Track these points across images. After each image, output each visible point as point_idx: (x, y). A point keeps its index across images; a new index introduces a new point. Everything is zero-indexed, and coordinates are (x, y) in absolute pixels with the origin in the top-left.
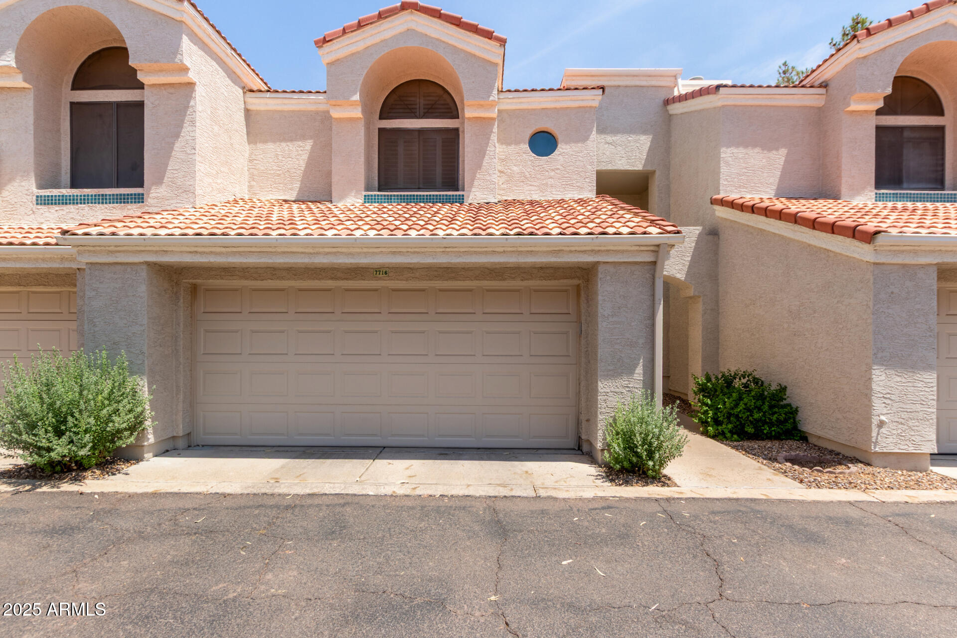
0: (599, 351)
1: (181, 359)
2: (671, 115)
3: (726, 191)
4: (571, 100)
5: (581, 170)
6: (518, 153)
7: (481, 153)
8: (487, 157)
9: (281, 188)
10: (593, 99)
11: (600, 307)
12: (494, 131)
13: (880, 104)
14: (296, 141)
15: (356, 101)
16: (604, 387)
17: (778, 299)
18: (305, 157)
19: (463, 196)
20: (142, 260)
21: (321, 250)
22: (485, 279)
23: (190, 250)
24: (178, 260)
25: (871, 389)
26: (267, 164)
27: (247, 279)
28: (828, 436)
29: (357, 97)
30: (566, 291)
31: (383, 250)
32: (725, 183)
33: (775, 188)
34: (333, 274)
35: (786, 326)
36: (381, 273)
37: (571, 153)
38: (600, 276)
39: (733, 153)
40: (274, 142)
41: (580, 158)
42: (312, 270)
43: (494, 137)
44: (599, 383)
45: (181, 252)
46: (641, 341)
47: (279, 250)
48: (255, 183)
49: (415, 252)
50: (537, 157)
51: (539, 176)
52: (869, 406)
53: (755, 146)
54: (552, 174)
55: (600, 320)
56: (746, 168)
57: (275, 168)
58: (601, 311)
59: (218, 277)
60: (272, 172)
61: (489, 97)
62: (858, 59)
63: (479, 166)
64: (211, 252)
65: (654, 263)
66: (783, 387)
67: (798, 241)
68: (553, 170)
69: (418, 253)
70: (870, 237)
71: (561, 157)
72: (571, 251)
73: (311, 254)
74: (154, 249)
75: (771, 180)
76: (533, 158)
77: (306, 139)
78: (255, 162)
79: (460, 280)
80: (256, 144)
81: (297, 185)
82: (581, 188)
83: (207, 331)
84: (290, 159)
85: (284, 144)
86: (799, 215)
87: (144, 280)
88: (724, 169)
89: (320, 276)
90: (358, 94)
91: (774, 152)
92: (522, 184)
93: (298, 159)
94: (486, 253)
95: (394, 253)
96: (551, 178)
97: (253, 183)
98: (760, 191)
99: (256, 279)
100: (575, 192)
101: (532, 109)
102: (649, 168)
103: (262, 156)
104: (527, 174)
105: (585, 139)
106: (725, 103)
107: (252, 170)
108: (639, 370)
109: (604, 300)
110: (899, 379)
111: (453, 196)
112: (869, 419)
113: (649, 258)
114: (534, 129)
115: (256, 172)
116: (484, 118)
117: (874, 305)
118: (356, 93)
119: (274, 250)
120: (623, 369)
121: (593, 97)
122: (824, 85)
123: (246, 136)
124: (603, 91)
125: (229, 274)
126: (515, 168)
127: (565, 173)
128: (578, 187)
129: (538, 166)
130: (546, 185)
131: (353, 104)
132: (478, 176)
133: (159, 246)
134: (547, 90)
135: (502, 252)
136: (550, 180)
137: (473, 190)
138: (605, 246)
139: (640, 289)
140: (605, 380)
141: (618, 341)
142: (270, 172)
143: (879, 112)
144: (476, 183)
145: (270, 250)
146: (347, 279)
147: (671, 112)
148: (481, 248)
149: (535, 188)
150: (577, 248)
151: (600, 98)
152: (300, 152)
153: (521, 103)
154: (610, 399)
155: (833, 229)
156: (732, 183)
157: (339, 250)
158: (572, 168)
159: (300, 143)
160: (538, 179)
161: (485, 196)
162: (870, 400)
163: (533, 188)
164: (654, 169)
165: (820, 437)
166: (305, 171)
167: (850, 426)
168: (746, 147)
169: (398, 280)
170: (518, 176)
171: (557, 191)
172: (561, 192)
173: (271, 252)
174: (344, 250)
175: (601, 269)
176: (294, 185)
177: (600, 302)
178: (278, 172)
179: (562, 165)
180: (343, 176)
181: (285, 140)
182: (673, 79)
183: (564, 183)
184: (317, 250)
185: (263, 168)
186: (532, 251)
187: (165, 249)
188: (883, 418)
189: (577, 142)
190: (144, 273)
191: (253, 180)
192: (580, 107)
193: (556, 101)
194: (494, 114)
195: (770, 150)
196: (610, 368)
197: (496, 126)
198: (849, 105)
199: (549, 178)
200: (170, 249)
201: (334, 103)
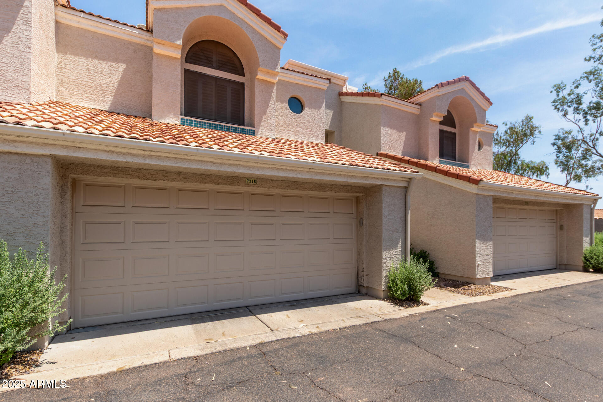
0: (383, 235)
1: (68, 248)
2: (342, 102)
3: (383, 150)
4: (313, 83)
5: (317, 126)
6: (282, 108)
7: (266, 104)
8: (269, 108)
9: (93, 98)
10: (324, 85)
11: (383, 210)
12: (274, 91)
13: (442, 119)
14: (108, 61)
15: (178, 45)
16: (386, 255)
17: (421, 208)
18: (118, 76)
19: (254, 131)
20: (48, 153)
21: (227, 162)
22: (316, 190)
23: (108, 149)
24: (92, 157)
25: (475, 250)
26: (78, 75)
27: (139, 178)
28: (452, 273)
29: (180, 42)
30: (351, 200)
31: (270, 166)
32: (383, 145)
33: (401, 151)
34: (216, 179)
35: (426, 221)
36: (251, 181)
37: (312, 114)
38: (384, 193)
39: (386, 130)
40: (86, 56)
41: (317, 119)
42: (199, 175)
43: (274, 96)
44: (383, 253)
45: (96, 150)
46: (400, 229)
47: (193, 158)
48: (64, 89)
49: (290, 170)
50: (293, 113)
51: (294, 125)
52: (474, 258)
53: (394, 129)
54: (302, 125)
55: (383, 217)
56: (391, 139)
57: (86, 79)
58: (384, 212)
59: (110, 174)
60: (84, 83)
61: (275, 69)
62: (437, 96)
63: (265, 113)
64: (128, 153)
65: (406, 188)
66: (425, 251)
67: (433, 180)
68: (302, 123)
69: (293, 170)
70: (477, 182)
71: (306, 116)
72: (372, 178)
73: (218, 163)
74: (66, 144)
75: (400, 147)
76: (291, 113)
77: (119, 62)
78: (64, 70)
79: (301, 190)
80: (66, 54)
81: (110, 99)
82: (317, 137)
83: (86, 223)
84: (103, 76)
85: (96, 61)
86: (437, 168)
87: (49, 172)
88: (382, 138)
89: (205, 181)
90: (181, 40)
91: (401, 133)
92: (284, 128)
93: (110, 77)
94: (331, 174)
95: (277, 169)
96: (301, 128)
97: (61, 88)
98: (396, 152)
99: (149, 179)
100: (314, 139)
101: (291, 82)
102: (332, 130)
103: (72, 67)
104: (287, 123)
105: (319, 108)
106: (384, 104)
107: (60, 77)
108: (400, 245)
109: (385, 206)
110: (483, 245)
111: (247, 130)
112: (474, 264)
113: (405, 185)
114: (292, 95)
115: (65, 80)
116: (268, 81)
117: (476, 213)
118: (179, 39)
119: (189, 158)
120: (393, 246)
121: (324, 84)
122: (420, 104)
123: (55, 45)
124: (330, 82)
125: (122, 173)
126: (280, 118)
127: (309, 126)
128: (316, 136)
129: (294, 119)
130: (298, 131)
131: (176, 47)
132: (264, 119)
133: (73, 142)
134: (300, 73)
135: (339, 175)
136: (300, 129)
137: (261, 128)
138: (388, 176)
139: (400, 201)
140: (386, 251)
141: (391, 230)
142: (80, 82)
143: (441, 123)
144: (262, 124)
145: (186, 157)
146: (226, 184)
147: (342, 100)
148: (330, 171)
149: (292, 132)
150: (376, 176)
151: (328, 85)
152: (114, 72)
153: (285, 76)
154: (388, 261)
155: (457, 177)
156: (385, 146)
157: (241, 163)
158: (312, 123)
159: (113, 64)
160: (294, 127)
161: (268, 133)
162: (475, 255)
163: (290, 132)
164: (334, 130)
165: (446, 274)
166: (118, 88)
167: (464, 267)
168: (391, 128)
169: (263, 187)
170: (282, 123)
171: (304, 136)
172: (306, 137)
173: (185, 159)
174: (244, 163)
175: (384, 188)
176: (107, 99)
177: (383, 208)
178: (90, 84)
179: (307, 121)
180: (162, 101)
181: (96, 57)
182: (344, 82)
183: (308, 132)
184: (224, 161)
185: (73, 77)
186: (354, 176)
187: (78, 145)
188: (479, 263)
189: (315, 108)
190: (49, 166)
191: (62, 86)
192: (316, 88)
193: (305, 81)
194: (275, 81)
195: (400, 132)
196: (388, 244)
197: (275, 89)
198: (432, 117)
199: (300, 128)
200: (85, 146)
201: (159, 42)
